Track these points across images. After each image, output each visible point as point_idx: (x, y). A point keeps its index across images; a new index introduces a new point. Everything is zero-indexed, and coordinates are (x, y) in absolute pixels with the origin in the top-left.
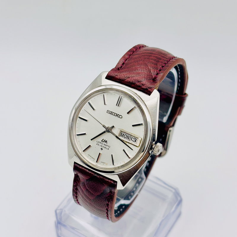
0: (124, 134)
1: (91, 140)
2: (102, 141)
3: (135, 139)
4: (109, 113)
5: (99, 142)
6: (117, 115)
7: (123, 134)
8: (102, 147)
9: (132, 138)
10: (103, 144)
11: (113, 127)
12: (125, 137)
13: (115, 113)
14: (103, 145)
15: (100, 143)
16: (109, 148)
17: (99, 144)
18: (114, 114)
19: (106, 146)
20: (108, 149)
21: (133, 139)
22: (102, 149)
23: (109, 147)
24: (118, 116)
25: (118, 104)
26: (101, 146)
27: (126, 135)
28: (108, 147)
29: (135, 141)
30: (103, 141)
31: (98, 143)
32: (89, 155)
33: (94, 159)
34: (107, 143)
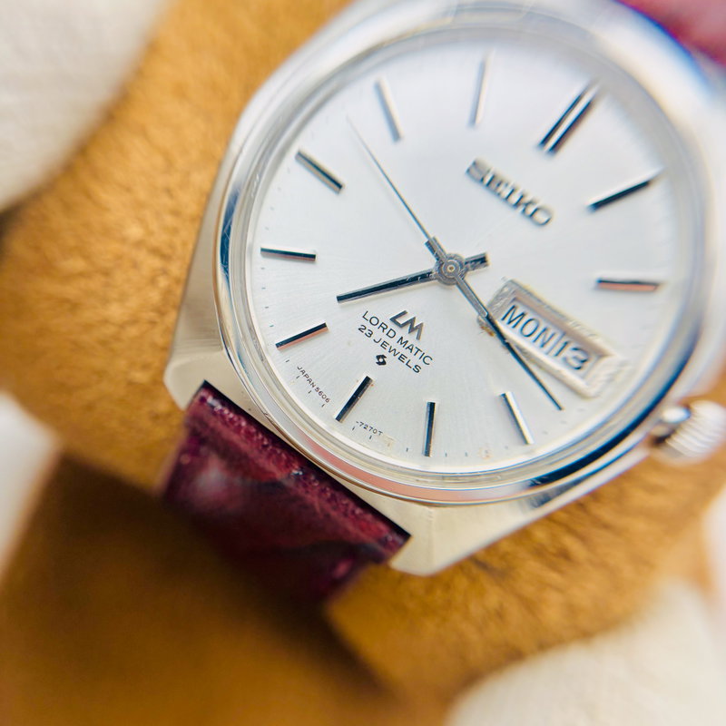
0: (523, 315)
1: (340, 299)
2: (393, 320)
3: (584, 358)
4: (482, 182)
5: (374, 321)
6: (523, 203)
7: (518, 312)
8: (384, 353)
9: (567, 344)
10: (397, 337)
11: (482, 260)
13: (514, 190)
14: (393, 343)
15: (383, 327)
16: (420, 363)
17: (374, 329)
18: (505, 192)
19: (406, 353)
20: (417, 369)
21: (568, 352)
22: (381, 360)
23: (423, 357)
24: (530, 210)
25: (555, 140)
26: (384, 345)
27: (532, 325)
28: (415, 360)
29: (576, 364)
30: (401, 321)
31: (369, 326)
32: (303, 372)
33: (327, 400)
34: (418, 338)
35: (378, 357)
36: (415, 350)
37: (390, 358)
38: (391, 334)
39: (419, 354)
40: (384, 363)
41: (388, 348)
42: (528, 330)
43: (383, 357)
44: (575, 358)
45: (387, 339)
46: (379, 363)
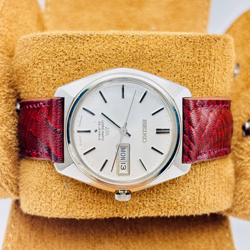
0: (125, 151)
1: (102, 114)
2: (106, 128)
3: (124, 168)
4: (143, 124)
5: (103, 124)
6: (145, 135)
8: (98, 130)
9: (125, 163)
10: (103, 131)
11: (129, 135)
12: (122, 154)
13: (146, 131)
14: (101, 131)
15: (103, 126)
16: (101, 139)
17: (101, 125)
18: (144, 130)
19: (101, 135)
20: (99, 139)
21: (123, 165)
22: (96, 131)
24: (144, 137)
25: (159, 131)
27: (124, 154)
28: (101, 138)
29: (122, 168)
30: (107, 129)
31: (101, 123)
32: (82, 117)
33: (80, 126)
34: (106, 135)
35: (96, 130)
36: (103, 136)
37: (98, 132)
38: (103, 129)
39: (103, 138)
40: (96, 132)
41: (100, 130)
42: (123, 154)
43: (97, 131)
44: (123, 167)
45: (101, 129)
46: (95, 131)
